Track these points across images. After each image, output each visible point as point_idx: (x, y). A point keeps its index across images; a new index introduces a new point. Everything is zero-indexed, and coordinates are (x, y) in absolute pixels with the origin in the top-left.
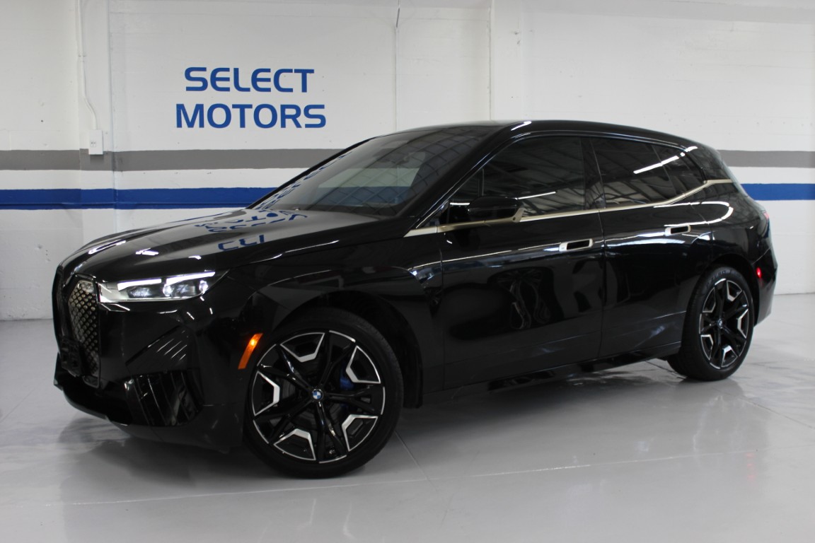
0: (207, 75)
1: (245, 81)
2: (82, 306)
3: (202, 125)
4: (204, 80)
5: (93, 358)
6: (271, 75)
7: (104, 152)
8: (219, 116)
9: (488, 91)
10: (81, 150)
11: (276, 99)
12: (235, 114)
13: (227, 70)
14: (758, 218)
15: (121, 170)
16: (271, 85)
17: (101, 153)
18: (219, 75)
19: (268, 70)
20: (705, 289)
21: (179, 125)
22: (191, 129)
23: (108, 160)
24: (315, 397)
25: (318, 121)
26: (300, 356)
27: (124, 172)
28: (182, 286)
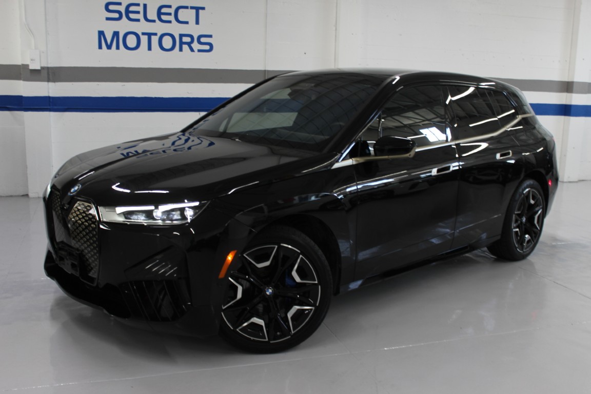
0: (122, 9)
1: (152, 14)
3: (118, 48)
4: (119, 12)
5: (91, 263)
6: (172, 11)
7: (41, 67)
8: (131, 41)
9: (334, 29)
10: (23, 65)
11: (176, 29)
12: (144, 39)
13: (138, 5)
15: (54, 81)
16: (172, 18)
17: (39, 68)
18: (132, 8)
19: (170, 7)
20: (518, 196)
21: (100, 47)
22: (109, 50)
24: (268, 293)
25: (207, 47)
26: (258, 262)
27: (56, 83)
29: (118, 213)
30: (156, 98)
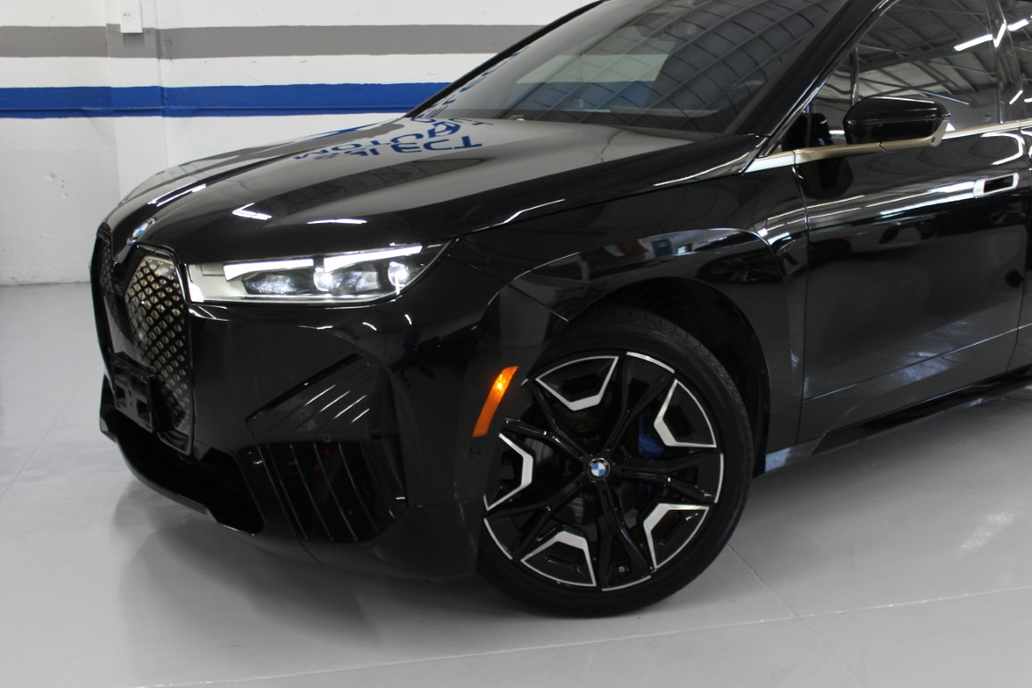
2: (154, 306)
7: (144, 29)
10: (109, 25)
15: (171, 56)
17: (140, 31)
23: (150, 41)
24: (596, 472)
26: (572, 399)
27: (175, 61)
28: (358, 274)
29: (229, 277)
30: (366, 85)
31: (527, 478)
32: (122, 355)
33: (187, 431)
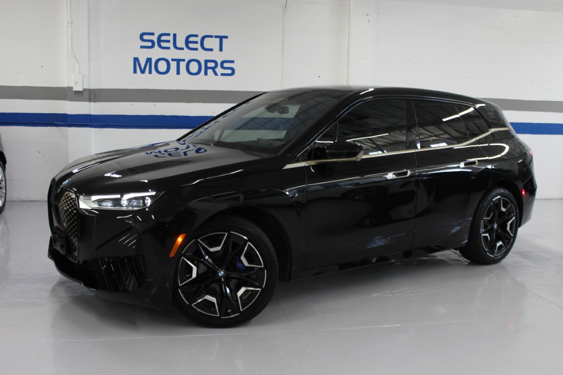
0: (155, 38)
1: (181, 43)
2: (68, 209)
3: (150, 72)
4: (152, 41)
5: (74, 243)
6: (198, 39)
7: (84, 89)
8: (162, 66)
9: (347, 54)
10: (68, 87)
11: (202, 55)
12: (173, 65)
13: (168, 35)
14: (526, 154)
15: (95, 101)
16: (198, 46)
17: (82, 90)
18: (163, 38)
19: (197, 36)
20: (486, 203)
21: (135, 72)
22: (143, 75)
23: (86, 94)
24: (220, 275)
25: (230, 72)
26: (211, 247)
27: (97, 103)
28: (134, 200)
29: (92, 200)
30: (183, 116)
31: (194, 275)
32: (57, 227)
33: (77, 255)
